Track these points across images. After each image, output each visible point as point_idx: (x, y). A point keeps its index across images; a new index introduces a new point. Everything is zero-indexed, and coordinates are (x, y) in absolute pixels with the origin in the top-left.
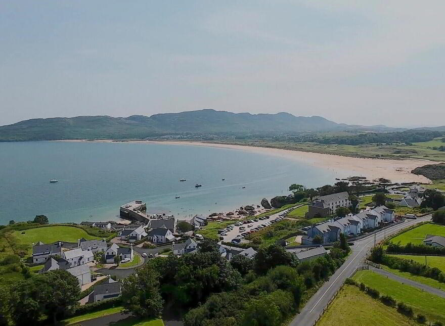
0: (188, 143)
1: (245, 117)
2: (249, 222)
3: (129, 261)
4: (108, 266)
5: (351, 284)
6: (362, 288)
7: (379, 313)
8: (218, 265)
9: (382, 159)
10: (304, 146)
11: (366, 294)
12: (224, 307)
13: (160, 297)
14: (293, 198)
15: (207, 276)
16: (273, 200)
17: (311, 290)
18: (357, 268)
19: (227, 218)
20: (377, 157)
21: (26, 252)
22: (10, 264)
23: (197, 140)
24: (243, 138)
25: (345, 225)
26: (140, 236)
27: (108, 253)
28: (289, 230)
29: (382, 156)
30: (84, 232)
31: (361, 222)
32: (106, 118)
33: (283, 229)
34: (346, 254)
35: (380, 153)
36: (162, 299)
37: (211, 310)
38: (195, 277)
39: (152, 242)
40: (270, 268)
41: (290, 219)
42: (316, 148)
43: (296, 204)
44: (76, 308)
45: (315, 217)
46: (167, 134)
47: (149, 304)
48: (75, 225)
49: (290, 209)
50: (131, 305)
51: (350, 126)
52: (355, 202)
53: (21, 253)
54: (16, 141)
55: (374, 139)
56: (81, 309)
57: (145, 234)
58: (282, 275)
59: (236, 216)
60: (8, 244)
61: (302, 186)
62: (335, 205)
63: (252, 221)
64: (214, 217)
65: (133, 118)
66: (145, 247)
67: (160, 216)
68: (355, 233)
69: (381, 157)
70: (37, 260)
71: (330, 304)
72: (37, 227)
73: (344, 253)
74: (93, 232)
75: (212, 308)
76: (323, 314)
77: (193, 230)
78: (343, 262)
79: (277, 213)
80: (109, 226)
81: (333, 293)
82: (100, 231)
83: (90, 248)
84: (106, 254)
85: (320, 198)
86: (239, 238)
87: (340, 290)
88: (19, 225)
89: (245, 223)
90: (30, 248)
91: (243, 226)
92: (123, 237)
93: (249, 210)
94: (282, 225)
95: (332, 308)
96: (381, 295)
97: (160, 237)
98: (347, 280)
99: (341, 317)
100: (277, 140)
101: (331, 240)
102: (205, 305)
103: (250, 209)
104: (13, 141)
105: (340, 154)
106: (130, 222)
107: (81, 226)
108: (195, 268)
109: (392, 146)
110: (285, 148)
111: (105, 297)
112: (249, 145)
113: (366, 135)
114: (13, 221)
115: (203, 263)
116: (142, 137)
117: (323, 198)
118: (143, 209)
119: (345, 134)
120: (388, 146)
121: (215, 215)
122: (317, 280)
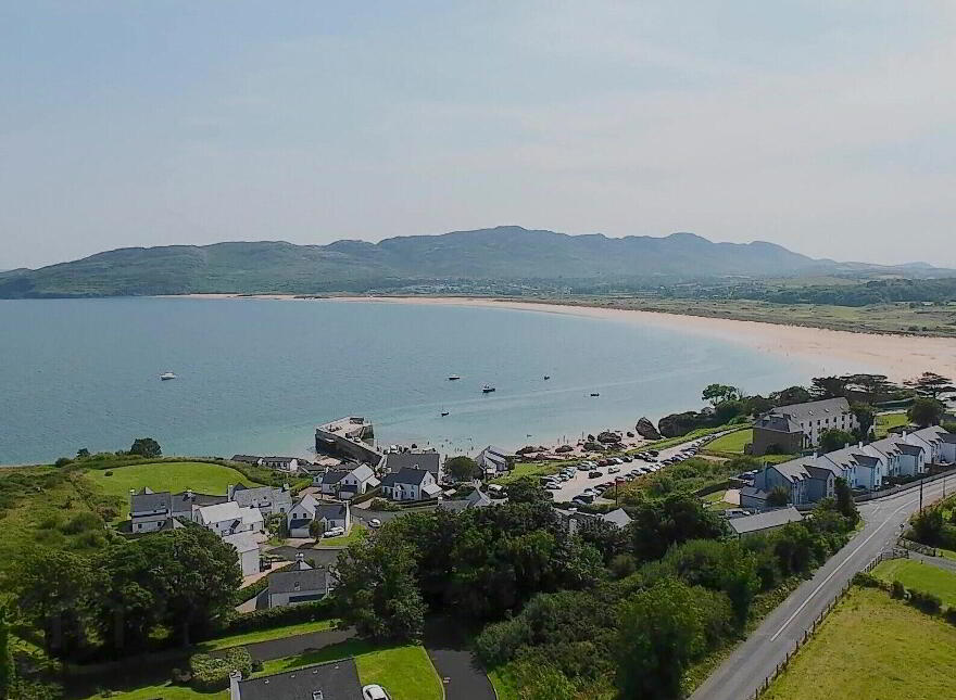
0: (464, 302)
1: (594, 243)
2: (611, 463)
3: (341, 533)
4: (294, 542)
5: (868, 585)
6: (897, 592)
7: (943, 644)
8: (551, 531)
9: (925, 336)
10: (734, 308)
11: (907, 605)
12: (566, 622)
13: (417, 598)
14: (712, 416)
15: (523, 553)
16: (663, 422)
17: (771, 594)
18: (879, 554)
19: (558, 458)
20: (913, 331)
21: (116, 510)
22: (82, 531)
23: (485, 295)
24: (590, 292)
25: (845, 466)
26: (364, 486)
27: (295, 515)
28: (709, 478)
29: (924, 329)
30: (240, 475)
31: (884, 460)
32: (281, 245)
33: (694, 475)
34: (851, 527)
35: (920, 325)
36: (424, 602)
37: (537, 627)
38: (497, 556)
39: (390, 497)
40: (672, 543)
41: (707, 457)
42: (763, 312)
43: (720, 428)
44: (230, 617)
45: (768, 453)
46: (415, 283)
47: (393, 611)
48: (219, 461)
49: (706, 438)
50: (355, 610)
51: (844, 264)
52: (866, 420)
53: (107, 511)
54: (87, 296)
55: (903, 291)
56: (242, 621)
57: (375, 482)
58: (700, 558)
59: (578, 452)
60: (78, 495)
61: (732, 389)
62: (815, 427)
63: (619, 460)
64: (528, 455)
65: (338, 246)
66: (375, 508)
67: (406, 449)
68: (868, 486)
69: (922, 332)
70: (140, 526)
71: (820, 623)
72: (138, 464)
73: (846, 523)
74: (261, 475)
75: (538, 622)
76: (804, 643)
77: (481, 478)
78: (845, 542)
79: (676, 445)
80: (293, 466)
81: (824, 603)
82: (274, 475)
83: (256, 504)
84: (290, 518)
85: (780, 412)
86: (590, 494)
87: (842, 596)
88: (100, 458)
89: (602, 464)
90: (126, 504)
91: (599, 470)
92: (326, 487)
93: (608, 441)
94: (691, 469)
95: (826, 631)
96: (944, 608)
97: (408, 487)
98: (858, 575)
99: (850, 651)
100: (669, 294)
101: (810, 498)
102: (522, 617)
103: (612, 440)
104: (80, 297)
105: (821, 326)
106: (338, 462)
107: (233, 463)
108: (497, 536)
109: (947, 309)
110: (690, 312)
111: (292, 599)
112: (602, 306)
113: (883, 283)
114: (86, 450)
115: (515, 525)
116: (360, 289)
117: (787, 410)
118: (368, 435)
119: (831, 282)
120: (939, 309)
121: (530, 450)
122: (786, 574)
